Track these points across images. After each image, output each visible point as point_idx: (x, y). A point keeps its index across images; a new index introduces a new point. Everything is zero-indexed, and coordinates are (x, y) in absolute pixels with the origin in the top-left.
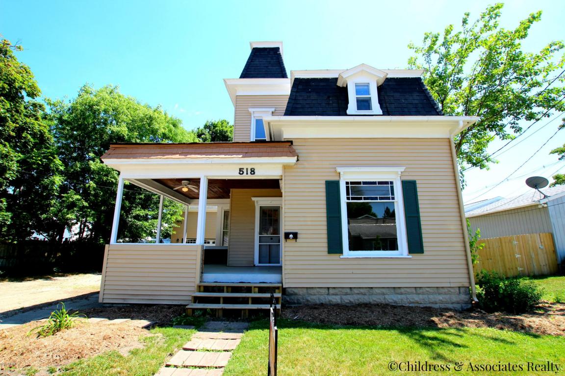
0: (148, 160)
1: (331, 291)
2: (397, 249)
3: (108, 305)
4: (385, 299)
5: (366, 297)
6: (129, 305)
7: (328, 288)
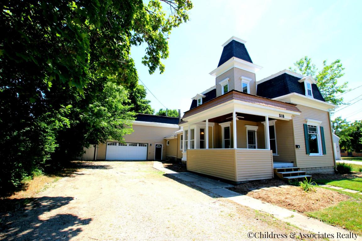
0: (253, 104)
1: (308, 169)
2: (318, 153)
3: (239, 183)
4: (319, 171)
5: (315, 171)
6: (248, 182)
7: (307, 168)
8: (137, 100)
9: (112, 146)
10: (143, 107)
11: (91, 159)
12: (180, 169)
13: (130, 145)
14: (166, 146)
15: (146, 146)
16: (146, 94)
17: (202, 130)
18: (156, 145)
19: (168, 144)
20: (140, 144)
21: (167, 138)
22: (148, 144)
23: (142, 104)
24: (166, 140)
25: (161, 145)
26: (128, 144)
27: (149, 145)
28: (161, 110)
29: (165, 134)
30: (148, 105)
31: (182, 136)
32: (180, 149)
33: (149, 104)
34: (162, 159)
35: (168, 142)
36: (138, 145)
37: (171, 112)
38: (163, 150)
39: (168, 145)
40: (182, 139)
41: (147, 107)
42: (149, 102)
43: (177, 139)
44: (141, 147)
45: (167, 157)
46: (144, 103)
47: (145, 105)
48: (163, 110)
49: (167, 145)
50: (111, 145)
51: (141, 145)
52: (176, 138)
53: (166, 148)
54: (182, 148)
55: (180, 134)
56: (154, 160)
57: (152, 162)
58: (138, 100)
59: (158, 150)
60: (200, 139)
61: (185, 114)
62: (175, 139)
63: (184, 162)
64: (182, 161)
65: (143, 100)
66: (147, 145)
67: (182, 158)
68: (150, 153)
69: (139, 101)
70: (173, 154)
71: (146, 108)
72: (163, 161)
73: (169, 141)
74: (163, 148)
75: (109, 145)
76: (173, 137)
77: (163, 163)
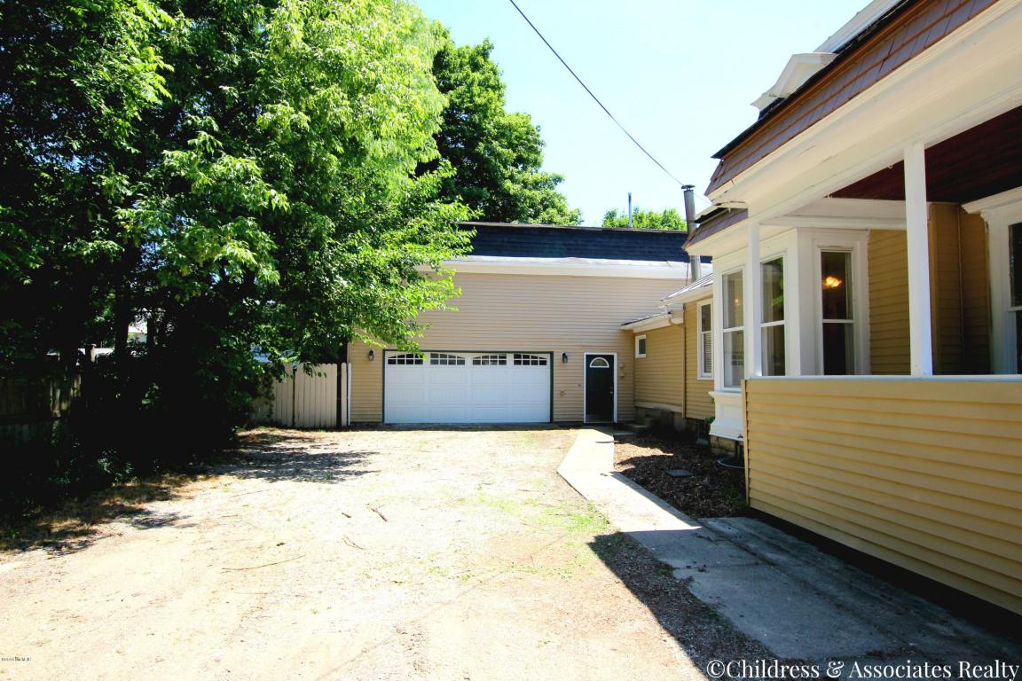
8: (503, 175)
9: (405, 366)
10: (532, 206)
11: (328, 424)
12: (706, 493)
13: (476, 362)
14: (635, 360)
15: (543, 363)
16: (539, 147)
17: (834, 263)
18: (590, 358)
19: (642, 351)
20: (517, 355)
21: (637, 327)
22: (552, 354)
23: (527, 192)
24: (630, 335)
25: (610, 358)
26: (469, 358)
27: (558, 357)
28: (611, 215)
29: (626, 309)
30: (551, 192)
31: (706, 311)
32: (701, 375)
33: (559, 188)
34: (615, 420)
35: (642, 342)
36: (510, 359)
37: (652, 220)
38: (621, 378)
39: (644, 356)
40: (706, 325)
41: (547, 204)
42: (558, 180)
43: (684, 326)
44: (522, 367)
45: (637, 407)
46: (536, 185)
47: (538, 195)
48: (618, 216)
49: (638, 355)
50: (401, 362)
51: (522, 358)
52: (679, 320)
53: (634, 371)
54: (707, 366)
55: (694, 303)
56: (577, 425)
57: (572, 432)
58: (508, 174)
59: (599, 381)
60: (826, 316)
61: (721, 164)
62: (673, 325)
63: (724, 443)
64: (713, 441)
65: (530, 176)
66: (547, 357)
67: (713, 419)
68: (562, 394)
69: (511, 178)
70: (666, 396)
71: (545, 207)
72: (622, 431)
73: (644, 337)
74: (621, 369)
75: (391, 362)
76: (661, 321)
77: (620, 440)
